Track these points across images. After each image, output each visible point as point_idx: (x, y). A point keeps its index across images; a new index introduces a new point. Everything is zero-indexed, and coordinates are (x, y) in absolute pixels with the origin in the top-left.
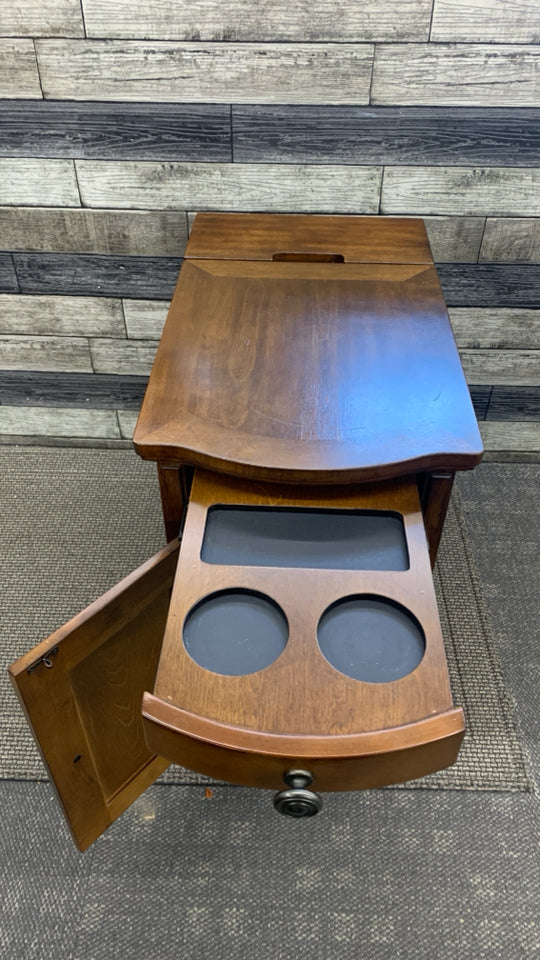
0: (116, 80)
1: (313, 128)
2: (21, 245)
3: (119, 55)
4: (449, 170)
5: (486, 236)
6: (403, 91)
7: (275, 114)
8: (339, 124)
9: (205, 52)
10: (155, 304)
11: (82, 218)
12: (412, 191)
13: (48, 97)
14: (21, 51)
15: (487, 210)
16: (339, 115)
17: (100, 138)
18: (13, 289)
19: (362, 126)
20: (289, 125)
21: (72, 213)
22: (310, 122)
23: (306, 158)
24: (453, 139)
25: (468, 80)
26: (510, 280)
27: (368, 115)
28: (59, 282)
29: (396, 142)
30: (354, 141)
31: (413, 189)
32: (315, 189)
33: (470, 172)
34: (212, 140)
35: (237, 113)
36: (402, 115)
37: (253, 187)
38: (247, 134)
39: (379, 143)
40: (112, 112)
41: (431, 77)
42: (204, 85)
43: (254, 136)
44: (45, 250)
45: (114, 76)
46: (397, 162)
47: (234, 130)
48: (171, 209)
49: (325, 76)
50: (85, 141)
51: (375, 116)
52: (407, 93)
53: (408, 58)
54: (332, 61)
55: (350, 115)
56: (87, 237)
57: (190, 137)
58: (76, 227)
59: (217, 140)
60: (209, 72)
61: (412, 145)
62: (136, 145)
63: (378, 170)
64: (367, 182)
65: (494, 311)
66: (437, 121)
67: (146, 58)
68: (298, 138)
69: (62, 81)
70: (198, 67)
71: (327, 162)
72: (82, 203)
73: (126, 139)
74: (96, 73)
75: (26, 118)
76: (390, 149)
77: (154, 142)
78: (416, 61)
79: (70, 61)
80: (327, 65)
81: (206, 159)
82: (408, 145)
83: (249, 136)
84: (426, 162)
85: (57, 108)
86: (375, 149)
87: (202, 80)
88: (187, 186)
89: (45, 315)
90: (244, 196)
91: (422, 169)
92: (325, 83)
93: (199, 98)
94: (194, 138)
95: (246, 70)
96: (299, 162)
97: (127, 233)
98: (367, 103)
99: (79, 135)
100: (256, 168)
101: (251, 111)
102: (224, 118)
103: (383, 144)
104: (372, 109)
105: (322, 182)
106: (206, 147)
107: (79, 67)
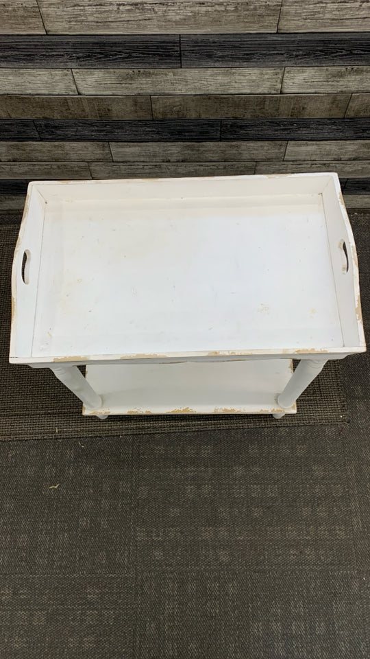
0: (97, 22)
1: (237, 47)
2: (38, 116)
3: (99, 7)
4: (329, 68)
5: (350, 104)
6: (301, 24)
7: (211, 39)
8: (255, 44)
9: (160, 4)
10: (132, 144)
11: (79, 101)
13: (50, 33)
14: (27, 6)
15: (353, 89)
16: (255, 39)
17: (89, 56)
18: (36, 138)
19: (272, 45)
20: (220, 45)
21: (73, 98)
22: (235, 44)
23: (231, 64)
24: (334, 51)
25: (347, 17)
26: (365, 126)
27: (275, 38)
28: (67, 135)
29: (294, 53)
30: (265, 54)
31: (304, 80)
32: (237, 81)
33: (344, 69)
34: (167, 56)
35: (184, 39)
36: (299, 38)
37: (196, 81)
38: (192, 52)
39: (282, 54)
40: (96, 41)
41: (321, 15)
42: (159, 23)
43: (196, 53)
44: (55, 118)
45: (96, 20)
46: (294, 65)
47: (182, 49)
48: (139, 95)
49: (246, 16)
50: (78, 58)
51: (280, 39)
52: (303, 25)
53: (306, 4)
54: (252, 7)
55: (263, 39)
56: (84, 110)
57: (151, 54)
58: (76, 106)
59: (169, 56)
60: (164, 16)
61: (305, 55)
62: (115, 59)
63: (281, 70)
64: (273, 77)
65: (352, 142)
66: (323, 41)
67: (118, 8)
68: (226, 53)
69: (61, 24)
70: (156, 13)
71: (246, 66)
72: (78, 92)
73: (106, 56)
74: (83, 18)
75: (36, 46)
76: (290, 57)
77: (126, 58)
78: (312, 6)
79: (63, 11)
80: (248, 10)
81: (163, 66)
82: (302, 55)
84: (314, 64)
85: (58, 39)
86: (279, 58)
87: (159, 21)
88: (150, 82)
89: (60, 151)
90: (189, 86)
91: (311, 68)
92: (245, 20)
93: (157, 31)
94: (154, 55)
95: (190, 14)
96: (227, 66)
97: (110, 108)
98: (276, 32)
100: (197, 71)
101: (194, 38)
102: (176, 43)
103: (285, 55)
104: (277, 35)
105: (242, 77)
106: (162, 59)
107: (71, 15)
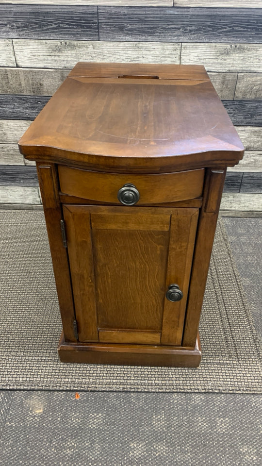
1: (142, 20)
4: (218, 45)
5: (238, 84)
7: (122, 12)
8: (157, 18)
11: (17, 74)
12: (197, 58)
15: (238, 68)
16: (156, 13)
17: (26, 26)
19: (169, 19)
20: (129, 18)
21: (12, 70)
22: (141, 17)
23: (139, 38)
24: (219, 27)
26: (252, 110)
27: (172, 12)
29: (188, 28)
30: (165, 28)
31: (198, 56)
32: (144, 56)
33: (229, 46)
34: (88, 27)
35: (101, 11)
36: (191, 12)
37: (111, 55)
38: (107, 24)
39: (179, 29)
43: (111, 25)
46: (188, 41)
47: (100, 21)
48: (65, 68)
50: (18, 28)
51: (176, 13)
55: (162, 13)
56: (20, 84)
57: (75, 25)
58: (14, 79)
59: (90, 27)
61: (197, 30)
62: (46, 30)
63: (178, 45)
64: (173, 52)
66: (210, 16)
68: (134, 26)
71: (151, 40)
72: (17, 65)
73: (40, 27)
76: (185, 33)
77: (56, 29)
81: (84, 39)
82: (195, 30)
83: (108, 25)
84: (204, 41)
86: (177, 33)
88: (74, 55)
91: (202, 44)
94: (78, 26)
96: (135, 40)
97: (42, 83)
98: (172, 5)
99: (15, 24)
100: (112, 44)
101: (109, 10)
102: (94, 14)
103: (181, 30)
104: (174, 9)
105: (148, 52)
106: (84, 31)
